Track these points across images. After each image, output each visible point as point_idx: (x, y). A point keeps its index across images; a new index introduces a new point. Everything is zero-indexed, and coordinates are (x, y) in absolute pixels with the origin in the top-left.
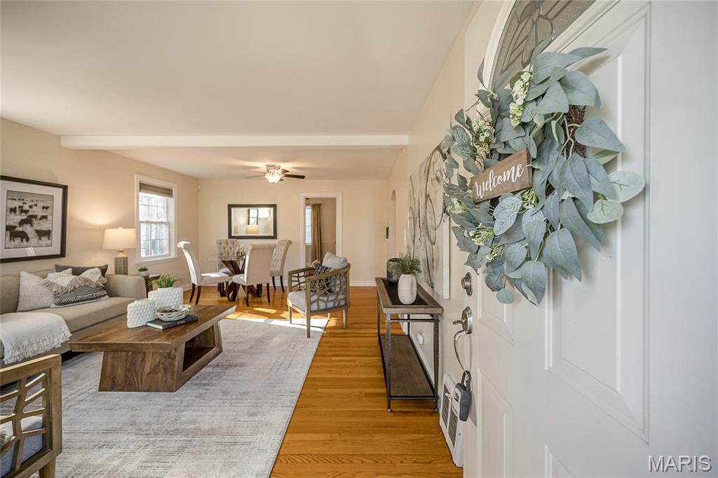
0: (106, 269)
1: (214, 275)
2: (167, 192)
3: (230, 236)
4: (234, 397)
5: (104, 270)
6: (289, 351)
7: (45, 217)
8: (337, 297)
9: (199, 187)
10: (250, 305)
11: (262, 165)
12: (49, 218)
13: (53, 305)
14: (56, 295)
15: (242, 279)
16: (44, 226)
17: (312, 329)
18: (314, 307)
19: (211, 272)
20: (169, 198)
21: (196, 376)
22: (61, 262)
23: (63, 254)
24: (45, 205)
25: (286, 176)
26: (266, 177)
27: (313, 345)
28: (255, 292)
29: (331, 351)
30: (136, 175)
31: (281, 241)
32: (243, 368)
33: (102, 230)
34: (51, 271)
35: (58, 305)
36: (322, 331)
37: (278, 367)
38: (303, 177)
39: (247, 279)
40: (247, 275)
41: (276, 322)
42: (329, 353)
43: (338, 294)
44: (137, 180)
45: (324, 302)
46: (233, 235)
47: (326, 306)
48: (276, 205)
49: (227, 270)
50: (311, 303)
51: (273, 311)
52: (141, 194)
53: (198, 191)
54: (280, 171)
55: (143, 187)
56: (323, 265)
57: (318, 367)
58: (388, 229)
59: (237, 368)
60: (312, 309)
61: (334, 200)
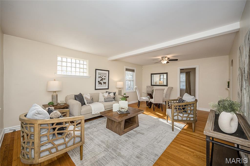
0: (115, 93)
1: (144, 98)
2: (133, 71)
3: (152, 85)
4: (135, 146)
5: (114, 94)
6: (162, 135)
7: (105, 79)
8: (188, 116)
9: (143, 68)
10: (155, 110)
11: (160, 57)
12: (106, 79)
13: (104, 102)
14: (105, 99)
15: (152, 101)
16: (104, 81)
17: (174, 127)
18: (176, 118)
19: (143, 97)
20: (134, 73)
21: (128, 132)
22: (107, 90)
23: (108, 89)
24: (105, 76)
25: (170, 60)
26: (161, 62)
27: (174, 135)
28: (158, 106)
29: (182, 142)
30: (125, 66)
31: (169, 87)
32: (143, 135)
33: (116, 82)
34: (105, 93)
35: (105, 101)
36: (180, 130)
37: (155, 140)
38: (177, 60)
39: (154, 101)
40: (154, 99)
41: (161, 120)
42: (180, 143)
43: (189, 114)
44: (125, 67)
45: (181, 116)
46: (152, 84)
47: (182, 119)
48: (167, 73)
49: (149, 97)
50: (174, 116)
51: (162, 115)
52: (126, 72)
53: (142, 70)
54: (166, 59)
55: (127, 70)
56: (183, 99)
57: (172, 147)
58: (229, 83)
59: (141, 134)
60: (174, 119)
61: (194, 69)
